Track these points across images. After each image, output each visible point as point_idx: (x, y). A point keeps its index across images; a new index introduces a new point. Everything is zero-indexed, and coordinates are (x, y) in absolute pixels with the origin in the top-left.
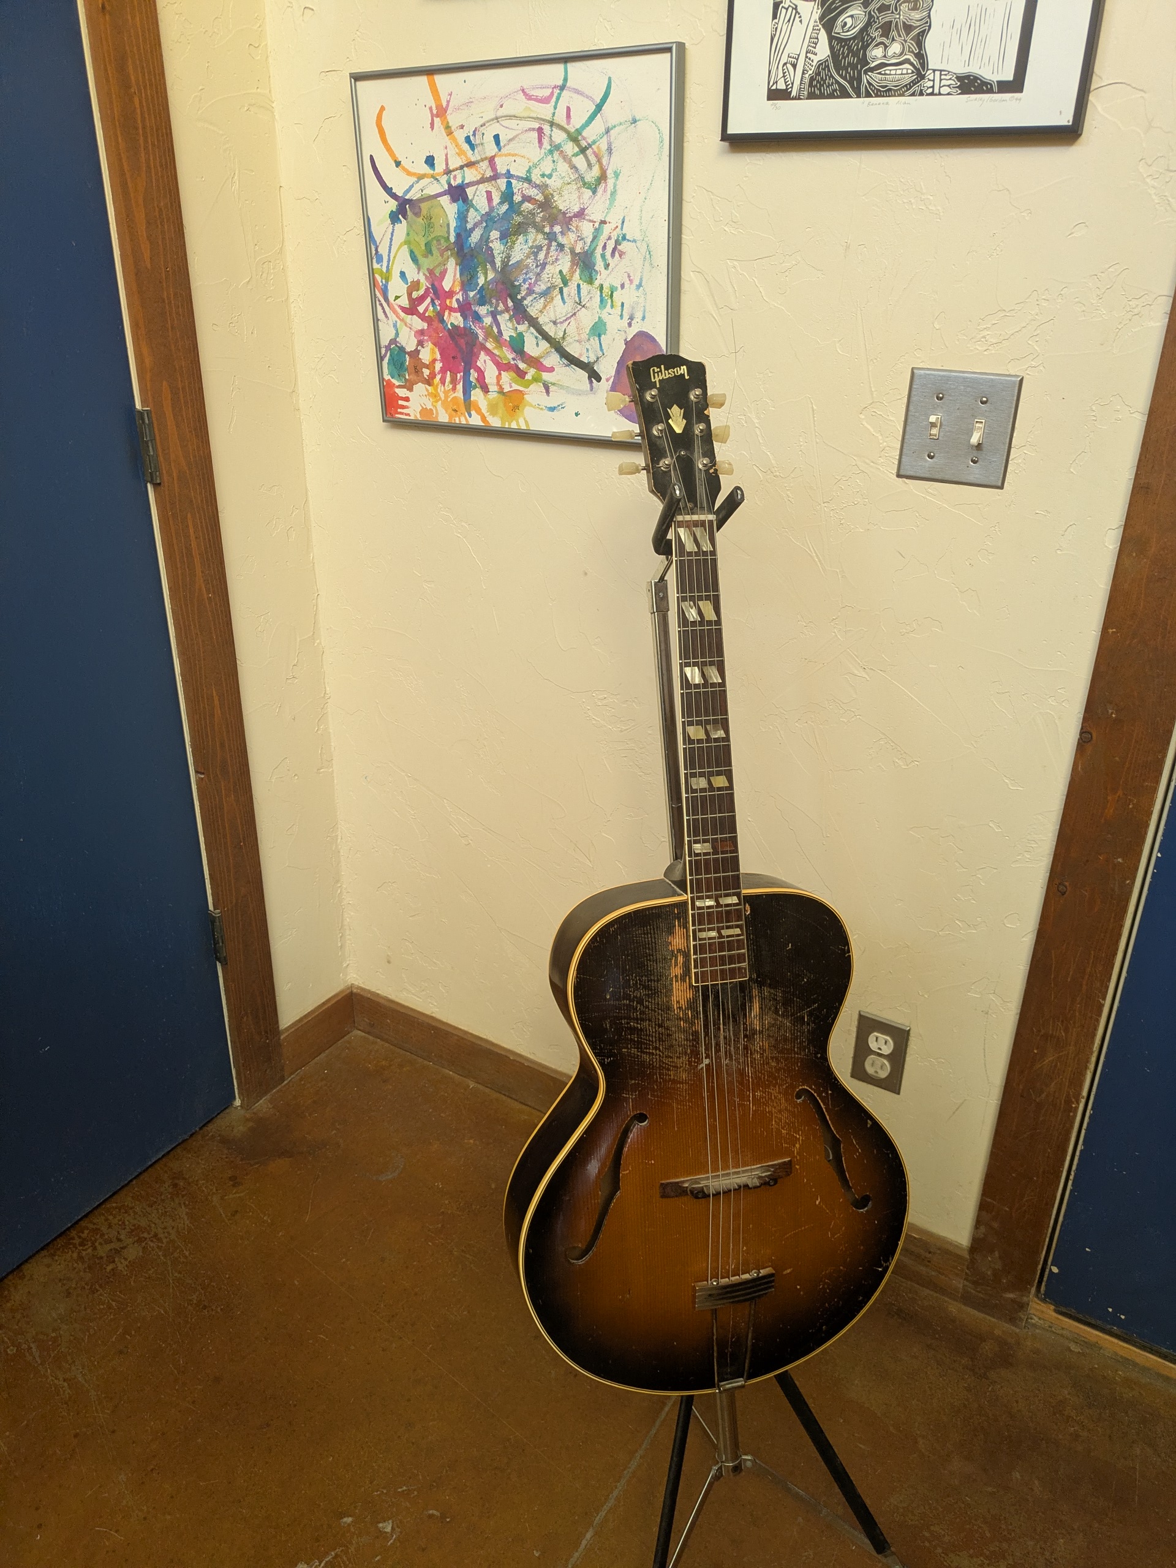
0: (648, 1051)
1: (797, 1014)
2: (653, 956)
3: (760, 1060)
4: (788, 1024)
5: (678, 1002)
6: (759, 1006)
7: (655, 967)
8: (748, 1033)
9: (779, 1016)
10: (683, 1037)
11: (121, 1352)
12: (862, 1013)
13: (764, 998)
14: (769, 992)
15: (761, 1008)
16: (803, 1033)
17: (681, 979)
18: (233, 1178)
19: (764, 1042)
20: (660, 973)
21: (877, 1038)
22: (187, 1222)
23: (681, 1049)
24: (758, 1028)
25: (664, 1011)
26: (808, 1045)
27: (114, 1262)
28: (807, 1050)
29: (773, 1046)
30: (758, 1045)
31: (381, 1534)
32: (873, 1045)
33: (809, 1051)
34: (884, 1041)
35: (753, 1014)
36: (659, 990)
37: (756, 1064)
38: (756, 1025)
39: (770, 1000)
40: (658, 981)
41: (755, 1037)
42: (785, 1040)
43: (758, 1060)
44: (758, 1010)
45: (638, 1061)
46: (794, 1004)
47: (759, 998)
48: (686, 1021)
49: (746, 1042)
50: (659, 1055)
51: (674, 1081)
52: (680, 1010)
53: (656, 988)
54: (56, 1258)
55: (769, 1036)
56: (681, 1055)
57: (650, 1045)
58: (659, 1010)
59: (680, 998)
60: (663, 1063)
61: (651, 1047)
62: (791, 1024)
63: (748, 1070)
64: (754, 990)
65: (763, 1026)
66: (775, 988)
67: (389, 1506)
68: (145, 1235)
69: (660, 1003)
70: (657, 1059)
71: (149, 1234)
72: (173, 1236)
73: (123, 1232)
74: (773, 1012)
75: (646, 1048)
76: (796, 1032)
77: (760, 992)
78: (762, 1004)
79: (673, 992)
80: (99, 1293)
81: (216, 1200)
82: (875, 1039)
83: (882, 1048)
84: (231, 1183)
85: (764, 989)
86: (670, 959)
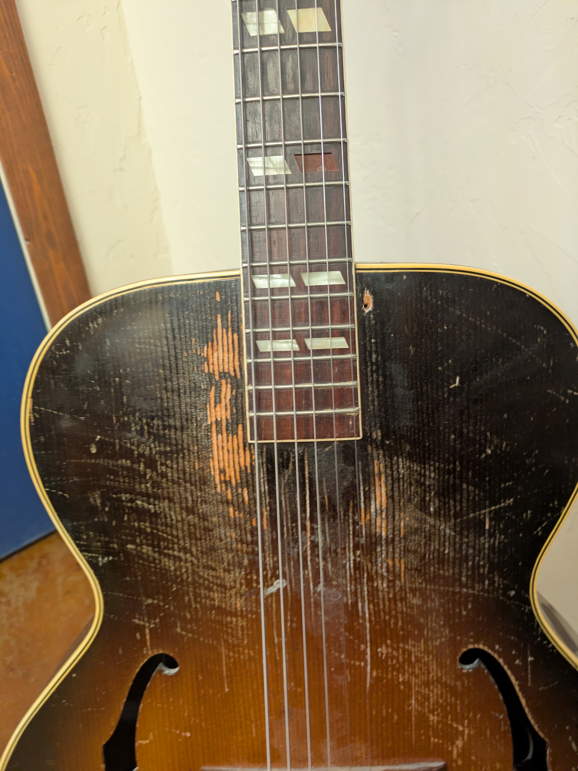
0: (170, 552)
1: (468, 514)
2: (172, 382)
3: (388, 593)
4: (448, 531)
5: (222, 471)
6: (386, 492)
7: (177, 403)
8: (363, 541)
9: (430, 514)
10: (234, 535)
13: (399, 479)
14: (409, 467)
15: (391, 497)
16: (479, 552)
17: (227, 430)
19: (397, 560)
20: (187, 414)
23: (230, 556)
24: (384, 534)
25: (196, 486)
26: (489, 572)
28: (487, 582)
29: (416, 570)
30: (385, 565)
33: (492, 583)
35: (373, 506)
36: (185, 445)
37: (378, 599)
38: (381, 527)
39: (411, 484)
40: (182, 428)
41: (379, 549)
42: (442, 560)
43: (383, 591)
44: (384, 499)
45: (155, 567)
46: (461, 494)
47: (386, 478)
48: (239, 507)
49: (359, 556)
50: (192, 561)
51: (221, 611)
52: (226, 486)
53: (180, 442)
55: (407, 550)
56: (232, 568)
57: (173, 543)
58: (186, 482)
59: (227, 465)
60: (200, 577)
61: (176, 546)
62: (455, 531)
63: (363, 607)
64: (376, 462)
65: (394, 529)
66: (422, 460)
69: (187, 470)
70: (187, 569)
74: (416, 507)
75: (167, 548)
76: (464, 547)
77: (390, 466)
78: (392, 490)
79: (212, 451)
85: (398, 461)
86: (206, 390)
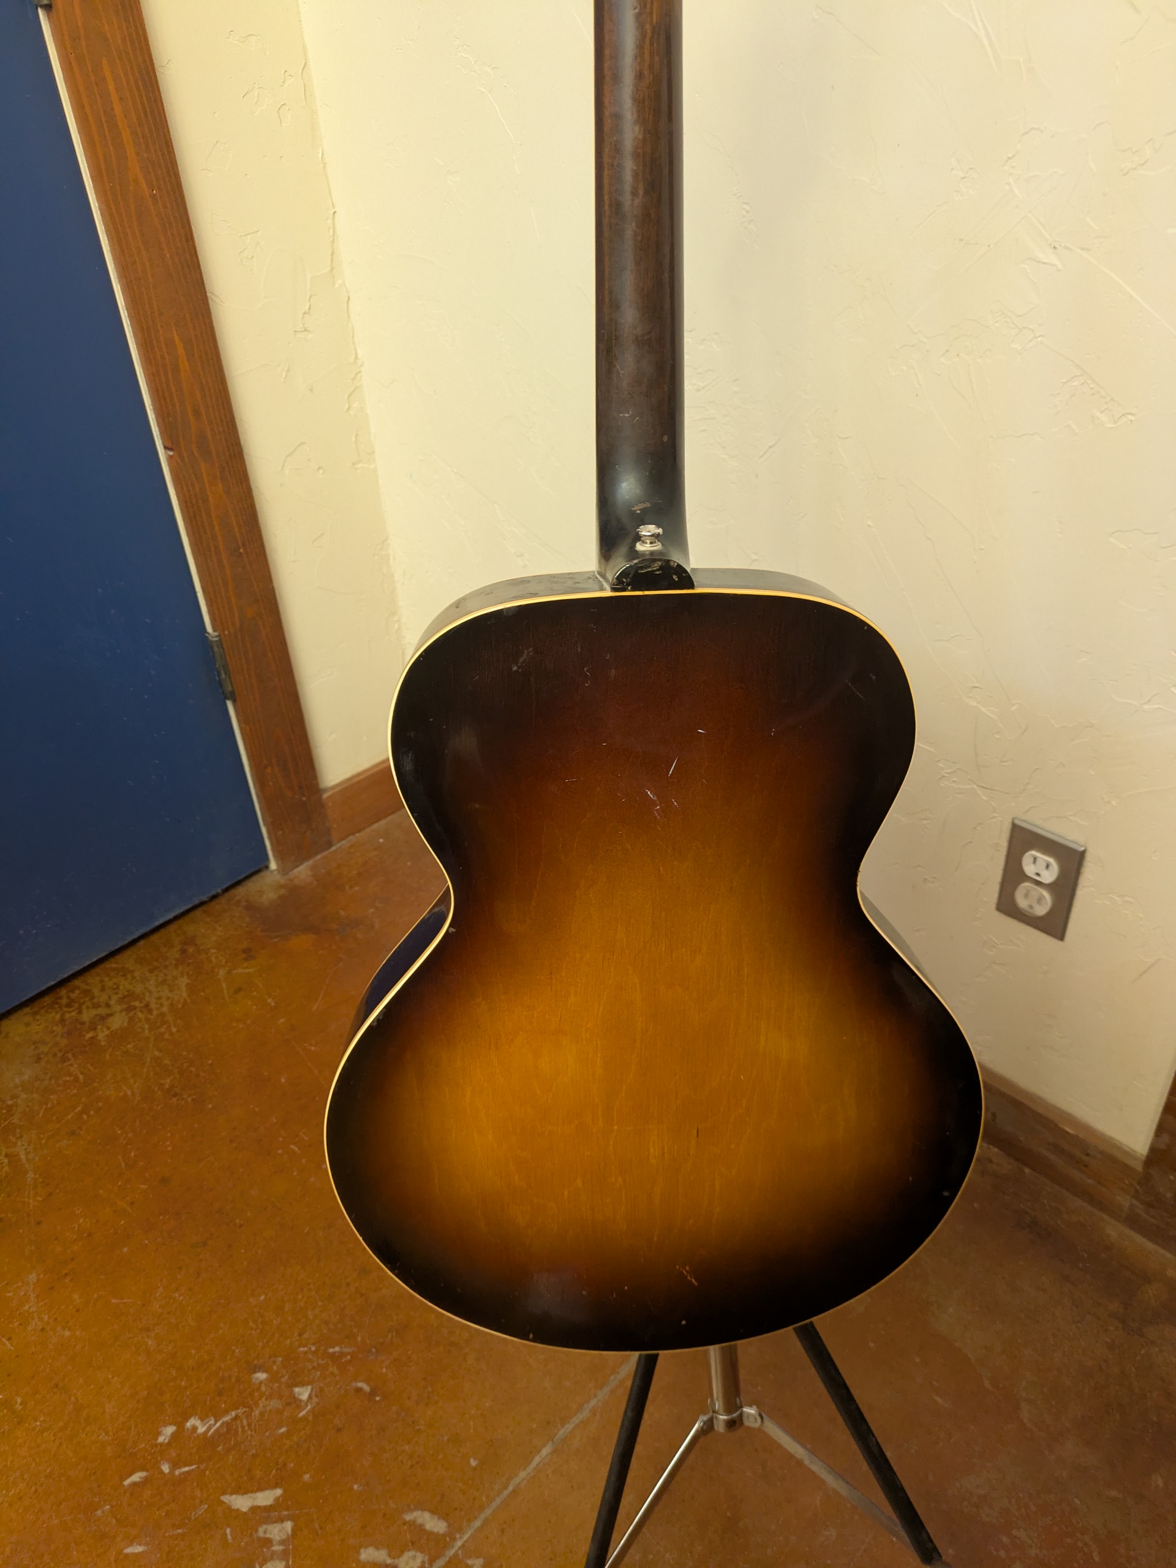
11: (73, 1133)
12: (1017, 822)
18: (247, 951)
21: (1035, 859)
22: (185, 995)
27: (95, 1029)
31: (295, 1402)
32: (1029, 869)
34: (1045, 864)
54: (38, 1017)
67: (314, 1368)
68: (137, 1004)
71: (141, 1002)
72: (165, 1009)
73: (115, 998)
80: (70, 1062)
81: (222, 973)
82: (1032, 859)
83: (1041, 873)
84: (244, 956)
